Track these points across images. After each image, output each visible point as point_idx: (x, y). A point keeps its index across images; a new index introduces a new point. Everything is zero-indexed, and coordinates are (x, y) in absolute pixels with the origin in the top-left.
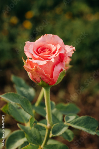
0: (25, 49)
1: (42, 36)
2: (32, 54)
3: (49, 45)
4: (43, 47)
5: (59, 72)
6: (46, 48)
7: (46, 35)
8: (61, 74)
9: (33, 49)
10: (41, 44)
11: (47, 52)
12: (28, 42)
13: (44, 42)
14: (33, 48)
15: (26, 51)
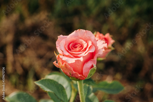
0: (57, 43)
1: (75, 31)
2: (63, 51)
3: (81, 40)
4: (75, 42)
5: (90, 68)
6: (78, 43)
7: (78, 30)
8: (92, 70)
9: (64, 45)
10: (74, 39)
11: (78, 49)
12: (61, 36)
13: (77, 37)
14: (65, 43)
15: (58, 45)
